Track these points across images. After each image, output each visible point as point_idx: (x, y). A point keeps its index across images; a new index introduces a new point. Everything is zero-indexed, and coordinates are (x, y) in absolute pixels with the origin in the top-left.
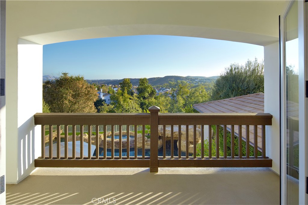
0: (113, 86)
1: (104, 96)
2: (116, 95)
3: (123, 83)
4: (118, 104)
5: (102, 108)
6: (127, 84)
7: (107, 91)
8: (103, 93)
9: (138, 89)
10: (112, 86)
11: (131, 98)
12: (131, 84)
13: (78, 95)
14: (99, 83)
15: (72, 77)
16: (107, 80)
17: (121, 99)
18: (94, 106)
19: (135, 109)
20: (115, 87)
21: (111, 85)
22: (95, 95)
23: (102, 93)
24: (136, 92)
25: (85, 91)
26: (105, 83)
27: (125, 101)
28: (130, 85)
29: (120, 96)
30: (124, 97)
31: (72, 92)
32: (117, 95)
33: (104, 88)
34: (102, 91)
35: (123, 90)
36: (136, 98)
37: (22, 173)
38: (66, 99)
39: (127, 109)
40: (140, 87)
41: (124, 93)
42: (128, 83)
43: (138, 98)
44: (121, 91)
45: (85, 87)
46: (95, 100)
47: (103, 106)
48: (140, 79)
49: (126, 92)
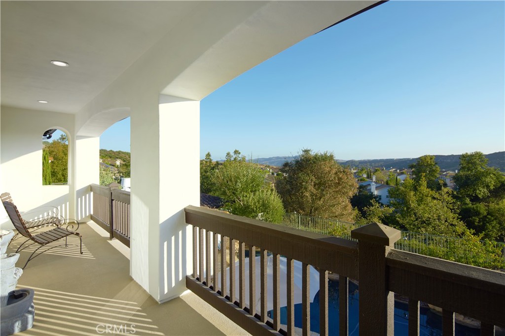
0: (398, 171)
1: (377, 188)
2: (401, 188)
3: (418, 164)
4: (406, 206)
5: (370, 211)
6: (426, 166)
7: (385, 180)
8: (376, 183)
9: (456, 178)
10: (396, 170)
11: (437, 195)
12: (437, 166)
13: (324, 184)
14: (371, 165)
15: (316, 156)
16: (387, 159)
17: (412, 197)
18: (350, 205)
19: (446, 221)
20: (402, 173)
21: (394, 170)
22: (352, 186)
23: (374, 183)
24: (452, 184)
25: (334, 178)
26: (382, 166)
27: (422, 202)
28: (434, 168)
29: (410, 190)
30: (420, 192)
31: (314, 180)
32: (403, 189)
33: (380, 174)
34: (374, 179)
35: (417, 179)
36: (450, 199)
37: (166, 291)
38: (306, 189)
39: (424, 219)
40: (461, 173)
41: (420, 185)
42: (430, 165)
43: (454, 197)
44: (412, 181)
45: (334, 171)
46: (351, 194)
47: (373, 206)
48: (463, 157)
49: (424, 183)
